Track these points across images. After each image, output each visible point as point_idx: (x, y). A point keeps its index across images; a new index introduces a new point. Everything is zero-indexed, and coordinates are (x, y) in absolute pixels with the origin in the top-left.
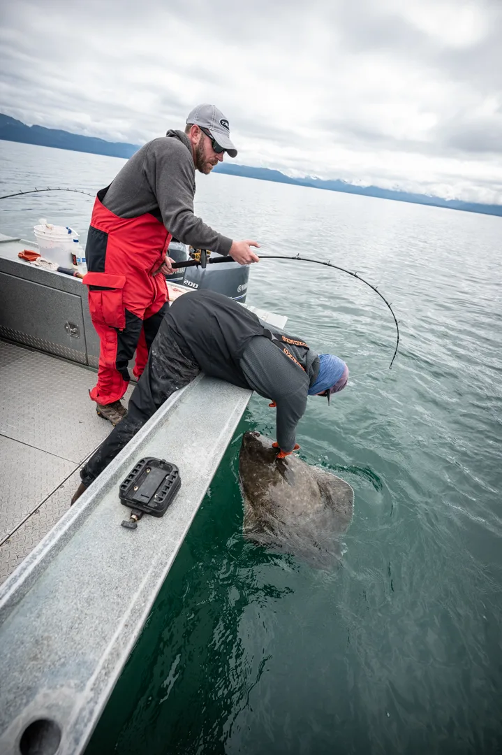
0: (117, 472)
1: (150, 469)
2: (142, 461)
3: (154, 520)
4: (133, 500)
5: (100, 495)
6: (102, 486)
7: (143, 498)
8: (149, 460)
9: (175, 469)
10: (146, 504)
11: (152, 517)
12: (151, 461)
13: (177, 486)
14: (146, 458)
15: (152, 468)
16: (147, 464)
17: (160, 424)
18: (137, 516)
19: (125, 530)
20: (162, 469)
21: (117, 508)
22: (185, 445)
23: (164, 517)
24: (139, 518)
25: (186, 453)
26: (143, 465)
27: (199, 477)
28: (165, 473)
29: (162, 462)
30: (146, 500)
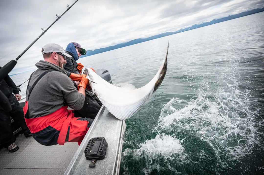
0: (82, 149)
1: (94, 143)
2: (90, 140)
3: (102, 161)
4: (91, 155)
5: (78, 159)
6: (78, 156)
7: (94, 153)
8: (92, 139)
9: (103, 138)
10: (96, 155)
11: (101, 160)
12: (94, 139)
13: (106, 145)
14: (91, 139)
15: (95, 142)
16: (92, 141)
17: (94, 129)
18: (94, 161)
19: (91, 169)
20: (99, 141)
21: (86, 162)
22: (105, 132)
23: (105, 159)
24: (95, 162)
25: (106, 134)
26: (91, 141)
27: (114, 140)
28: (100, 142)
29: (98, 138)
30: (95, 153)
